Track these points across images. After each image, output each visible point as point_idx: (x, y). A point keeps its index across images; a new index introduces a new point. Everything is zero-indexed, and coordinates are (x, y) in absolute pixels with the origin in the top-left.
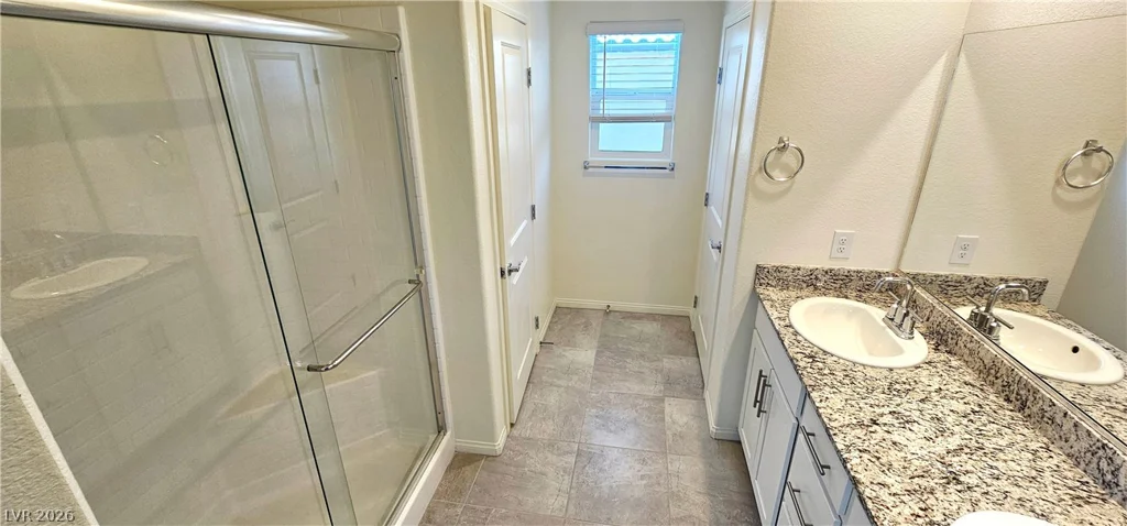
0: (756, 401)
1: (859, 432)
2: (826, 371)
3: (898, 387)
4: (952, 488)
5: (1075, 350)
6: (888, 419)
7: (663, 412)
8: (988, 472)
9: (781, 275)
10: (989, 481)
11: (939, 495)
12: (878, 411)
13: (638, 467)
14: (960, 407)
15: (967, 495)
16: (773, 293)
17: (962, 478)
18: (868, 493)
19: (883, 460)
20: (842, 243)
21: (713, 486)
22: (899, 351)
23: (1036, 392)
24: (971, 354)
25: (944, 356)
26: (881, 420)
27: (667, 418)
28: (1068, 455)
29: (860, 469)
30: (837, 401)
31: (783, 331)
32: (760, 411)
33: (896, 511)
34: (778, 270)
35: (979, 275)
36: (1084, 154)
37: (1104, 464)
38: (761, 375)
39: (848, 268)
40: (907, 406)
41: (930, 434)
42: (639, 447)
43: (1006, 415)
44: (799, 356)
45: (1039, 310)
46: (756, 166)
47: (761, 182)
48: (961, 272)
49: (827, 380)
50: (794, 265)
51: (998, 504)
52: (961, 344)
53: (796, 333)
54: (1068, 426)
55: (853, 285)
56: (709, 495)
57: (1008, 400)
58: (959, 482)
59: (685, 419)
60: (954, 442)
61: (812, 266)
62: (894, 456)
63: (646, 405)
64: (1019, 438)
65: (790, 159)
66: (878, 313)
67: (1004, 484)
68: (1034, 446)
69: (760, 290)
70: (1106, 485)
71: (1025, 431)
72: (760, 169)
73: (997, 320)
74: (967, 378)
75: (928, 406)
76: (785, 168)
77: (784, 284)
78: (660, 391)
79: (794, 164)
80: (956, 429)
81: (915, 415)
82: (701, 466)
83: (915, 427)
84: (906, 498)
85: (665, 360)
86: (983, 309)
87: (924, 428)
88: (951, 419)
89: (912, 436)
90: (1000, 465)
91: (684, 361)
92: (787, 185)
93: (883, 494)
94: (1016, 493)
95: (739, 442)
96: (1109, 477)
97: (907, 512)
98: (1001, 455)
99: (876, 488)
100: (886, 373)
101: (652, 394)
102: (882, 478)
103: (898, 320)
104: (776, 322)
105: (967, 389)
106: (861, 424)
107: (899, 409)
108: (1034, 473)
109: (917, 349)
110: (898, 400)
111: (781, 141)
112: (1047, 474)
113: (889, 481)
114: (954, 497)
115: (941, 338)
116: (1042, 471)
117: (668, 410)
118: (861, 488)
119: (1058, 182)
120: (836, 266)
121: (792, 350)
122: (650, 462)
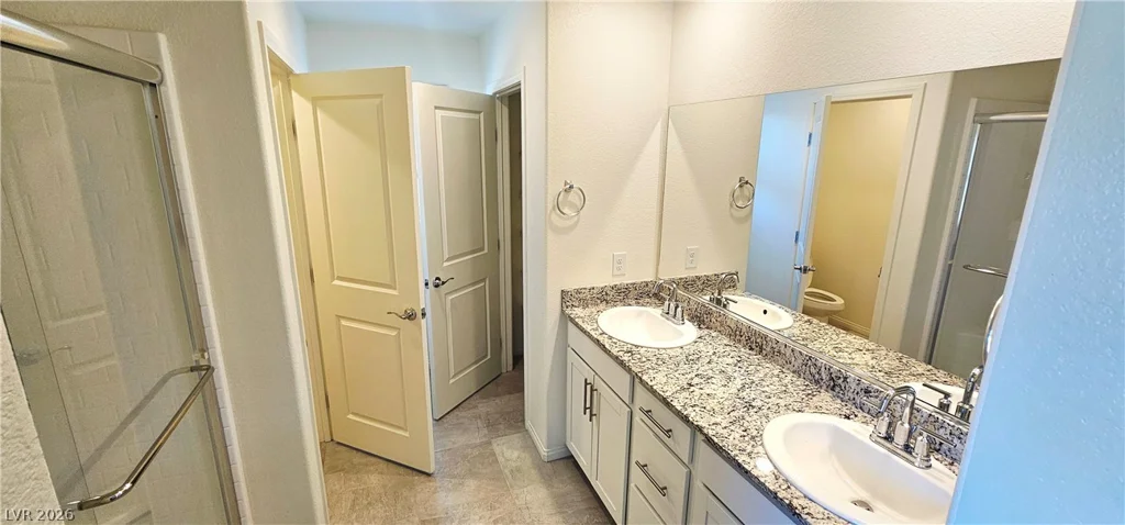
0: (586, 408)
1: (686, 394)
2: (644, 359)
3: (691, 357)
4: (752, 411)
5: (765, 312)
6: (696, 380)
7: (494, 455)
8: (763, 395)
9: (581, 296)
10: (767, 400)
11: (748, 418)
12: (689, 376)
13: (488, 514)
14: (730, 361)
15: (760, 413)
16: (578, 312)
17: (753, 404)
18: (711, 433)
19: (708, 408)
20: (618, 262)
21: (561, 504)
22: (681, 334)
23: (766, 337)
24: (722, 325)
25: (706, 331)
26: (694, 382)
27: (500, 459)
28: (794, 372)
29: (698, 418)
30: (660, 378)
31: (600, 338)
32: (591, 415)
33: (731, 438)
34: (578, 292)
35: (703, 274)
36: (741, 186)
37: (813, 370)
38: (586, 384)
39: (626, 282)
40: (703, 368)
41: (724, 382)
42: (482, 495)
43: (755, 358)
44: (621, 354)
45: (738, 292)
46: (550, 206)
47: (555, 218)
48: (693, 274)
49: (648, 365)
50: (589, 286)
51: (777, 412)
52: (713, 320)
53: (610, 338)
54: (789, 352)
55: (631, 295)
56: (561, 513)
57: (751, 349)
58: (753, 407)
59: (516, 454)
60: (738, 383)
61: (603, 285)
62: (712, 404)
63: (476, 452)
64: (767, 370)
65: (574, 197)
66: (656, 312)
67: (774, 400)
68: (776, 372)
69: (568, 311)
70: (817, 382)
71: (768, 365)
72: (554, 208)
73: (727, 299)
74: (725, 342)
75: (714, 365)
76: (572, 205)
77: (585, 304)
78: (485, 436)
79: (579, 203)
80: (735, 375)
81: (710, 373)
82: (545, 490)
83: (714, 380)
84: (732, 428)
85: (480, 405)
86: (716, 295)
87: (718, 380)
88: (729, 369)
89: (716, 387)
90: (766, 389)
91: (498, 401)
92: (576, 219)
93: (719, 429)
94: (782, 403)
95: (572, 456)
96: (817, 376)
97: (737, 436)
98: (764, 383)
99: (713, 427)
100: (681, 351)
101: (478, 441)
102: (713, 420)
103: (672, 313)
104: (593, 333)
105: (728, 348)
106: (683, 389)
107: (699, 372)
108: (784, 388)
109: (690, 331)
110: (696, 367)
111: (566, 183)
112: (790, 386)
113: (718, 420)
114: (755, 417)
115: (700, 319)
116: (786, 386)
117: (497, 449)
118: (705, 431)
119: (731, 206)
120: (617, 282)
121: (614, 351)
122: (498, 506)
